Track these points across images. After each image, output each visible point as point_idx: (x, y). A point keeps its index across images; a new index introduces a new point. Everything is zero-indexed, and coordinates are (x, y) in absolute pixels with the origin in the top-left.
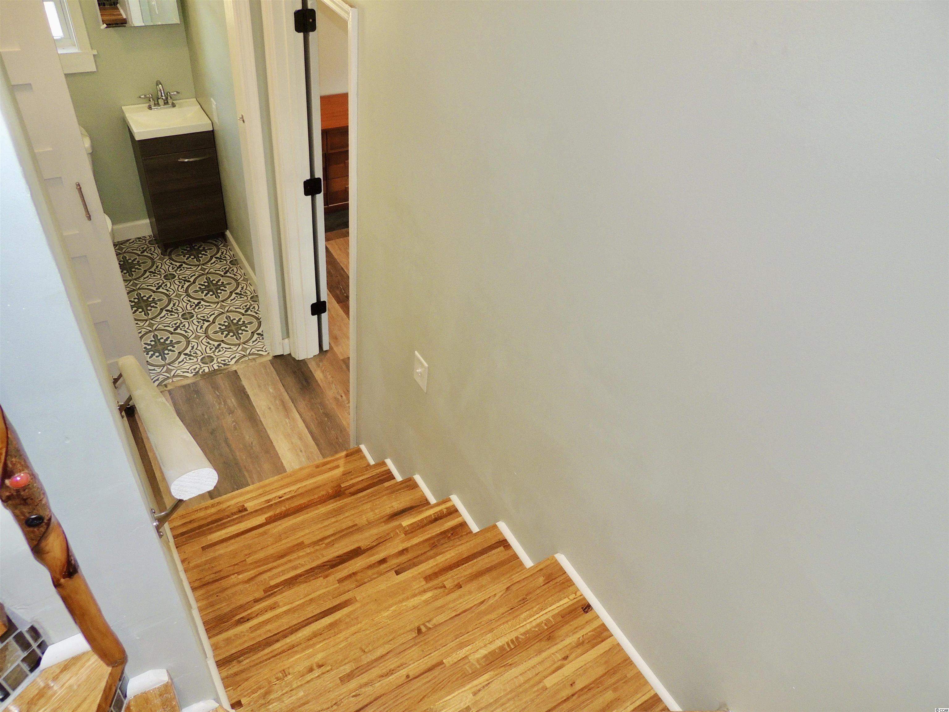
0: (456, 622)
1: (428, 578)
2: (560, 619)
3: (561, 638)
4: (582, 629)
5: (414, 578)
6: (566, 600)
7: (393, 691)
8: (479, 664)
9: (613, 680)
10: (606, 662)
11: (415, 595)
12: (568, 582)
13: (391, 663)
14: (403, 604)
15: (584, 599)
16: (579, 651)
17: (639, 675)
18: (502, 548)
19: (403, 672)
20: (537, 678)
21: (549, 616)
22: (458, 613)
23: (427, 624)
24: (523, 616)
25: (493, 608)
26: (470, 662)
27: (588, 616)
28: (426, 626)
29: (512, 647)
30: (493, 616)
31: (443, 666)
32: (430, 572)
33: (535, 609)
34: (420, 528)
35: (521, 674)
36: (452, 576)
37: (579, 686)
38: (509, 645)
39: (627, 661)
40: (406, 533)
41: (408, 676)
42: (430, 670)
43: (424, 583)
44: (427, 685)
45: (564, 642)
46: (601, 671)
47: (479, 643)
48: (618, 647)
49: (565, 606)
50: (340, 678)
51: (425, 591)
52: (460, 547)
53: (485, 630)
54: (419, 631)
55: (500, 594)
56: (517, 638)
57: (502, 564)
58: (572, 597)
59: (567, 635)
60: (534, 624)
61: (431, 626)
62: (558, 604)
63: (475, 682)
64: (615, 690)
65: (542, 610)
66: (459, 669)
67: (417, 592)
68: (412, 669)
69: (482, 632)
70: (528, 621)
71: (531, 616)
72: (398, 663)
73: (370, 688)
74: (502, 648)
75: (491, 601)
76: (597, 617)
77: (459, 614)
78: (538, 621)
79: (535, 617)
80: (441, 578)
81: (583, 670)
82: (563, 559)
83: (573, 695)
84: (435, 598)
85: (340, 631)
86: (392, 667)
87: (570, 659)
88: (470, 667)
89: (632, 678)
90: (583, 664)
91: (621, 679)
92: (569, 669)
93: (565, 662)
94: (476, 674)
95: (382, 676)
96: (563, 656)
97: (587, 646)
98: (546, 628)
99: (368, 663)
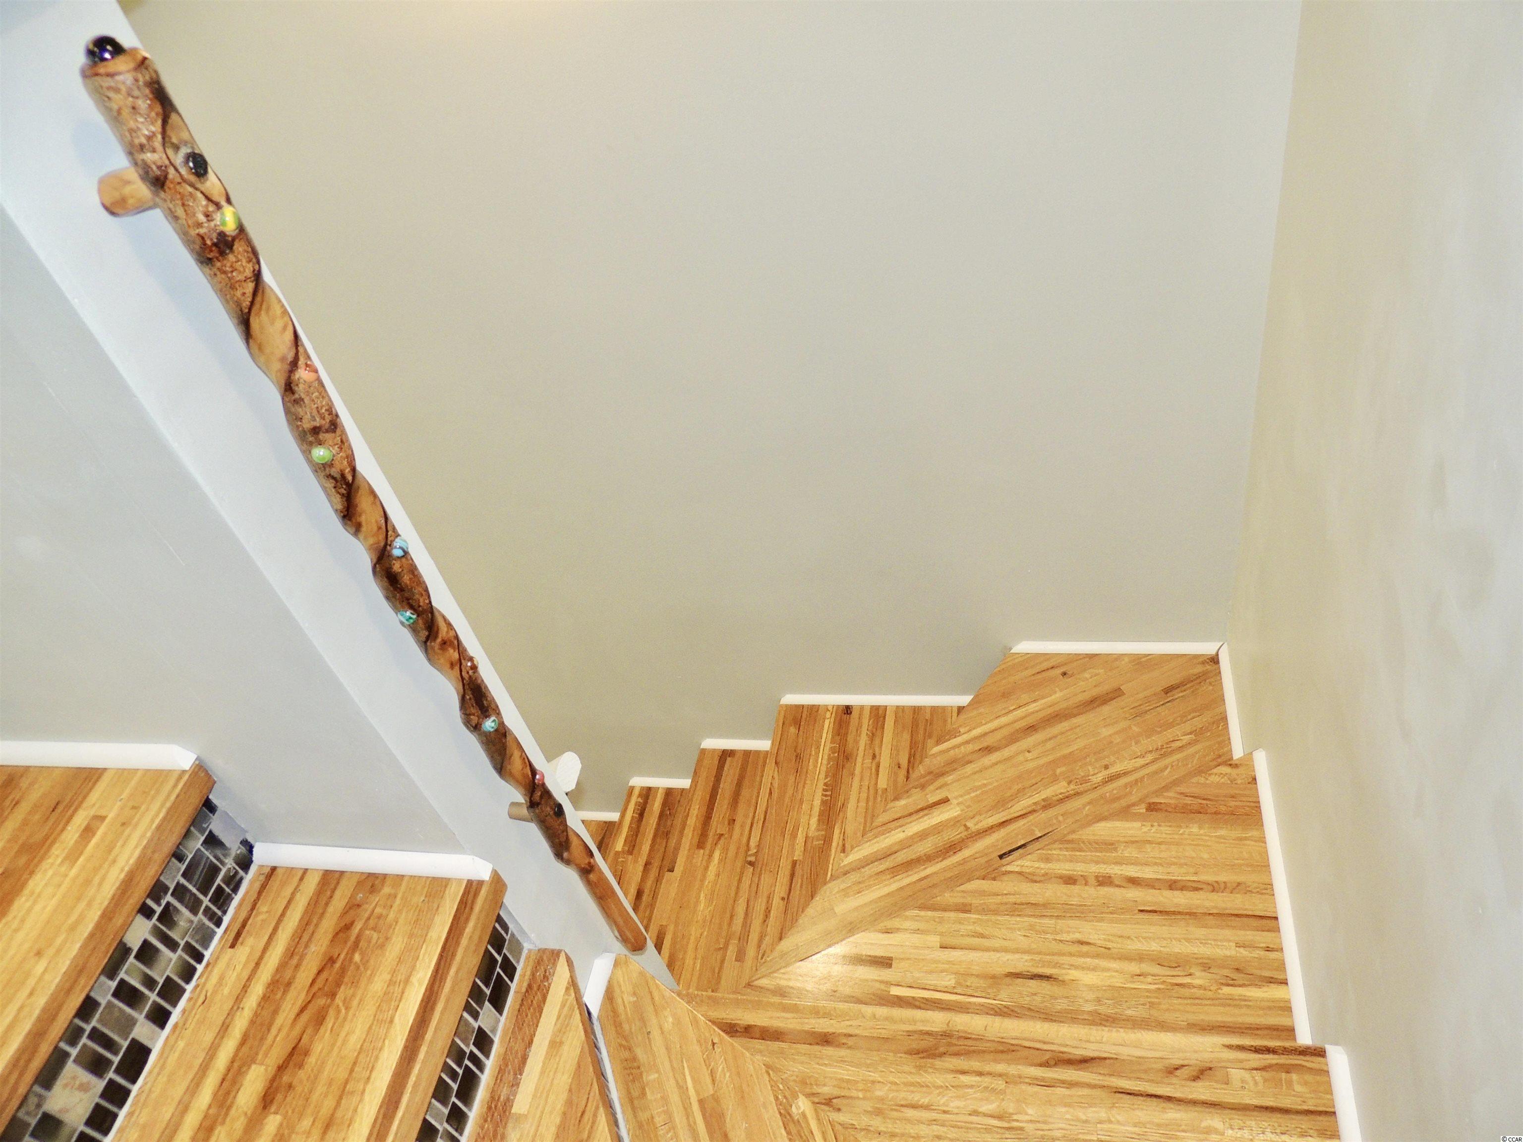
0: (770, 827)
1: (701, 845)
2: (838, 738)
3: (855, 750)
4: (861, 727)
5: (690, 858)
6: (827, 722)
7: (785, 920)
8: (822, 830)
9: (921, 732)
10: (903, 727)
11: (706, 868)
12: (813, 711)
13: (759, 906)
14: (706, 883)
15: (838, 706)
16: (877, 741)
17: (934, 709)
18: (729, 759)
19: (776, 902)
20: (872, 791)
21: (828, 745)
22: (762, 820)
23: (750, 853)
24: (811, 767)
25: (783, 787)
26: (813, 838)
27: (855, 714)
28: (750, 855)
29: (829, 793)
30: (790, 792)
31: (798, 862)
32: (696, 839)
33: (813, 753)
34: (637, 836)
35: (858, 802)
36: (717, 822)
37: (904, 762)
38: (826, 796)
39: (916, 710)
40: (630, 852)
41: (783, 899)
42: (792, 875)
43: (702, 851)
44: (804, 887)
45: (860, 749)
46: (906, 736)
47: (803, 820)
48: (900, 710)
49: (832, 725)
50: (736, 960)
51: (710, 856)
52: (696, 796)
53: (797, 806)
54: (751, 864)
55: (776, 772)
56: (825, 784)
57: (743, 769)
58: (828, 715)
59: (856, 742)
60: (825, 762)
61: (755, 851)
62: (825, 731)
63: (834, 844)
64: (930, 737)
65: (818, 747)
66: (812, 850)
67: (704, 863)
68: (780, 890)
69: (796, 810)
70: (819, 766)
71: (817, 761)
72: (765, 900)
73: (767, 938)
74: (823, 803)
75: (776, 785)
76: (862, 708)
77: (765, 819)
78: (826, 757)
79: (820, 756)
80: (711, 834)
81: (895, 749)
82: (791, 699)
83: (908, 772)
84: (726, 850)
85: (683, 959)
86: (763, 907)
87: (877, 754)
88: (818, 840)
89: (932, 715)
90: (890, 746)
91: (926, 725)
92: (885, 760)
93: (877, 760)
94: (827, 840)
95: (765, 921)
96: (871, 758)
97: (879, 733)
98: (836, 755)
99: (742, 927)
